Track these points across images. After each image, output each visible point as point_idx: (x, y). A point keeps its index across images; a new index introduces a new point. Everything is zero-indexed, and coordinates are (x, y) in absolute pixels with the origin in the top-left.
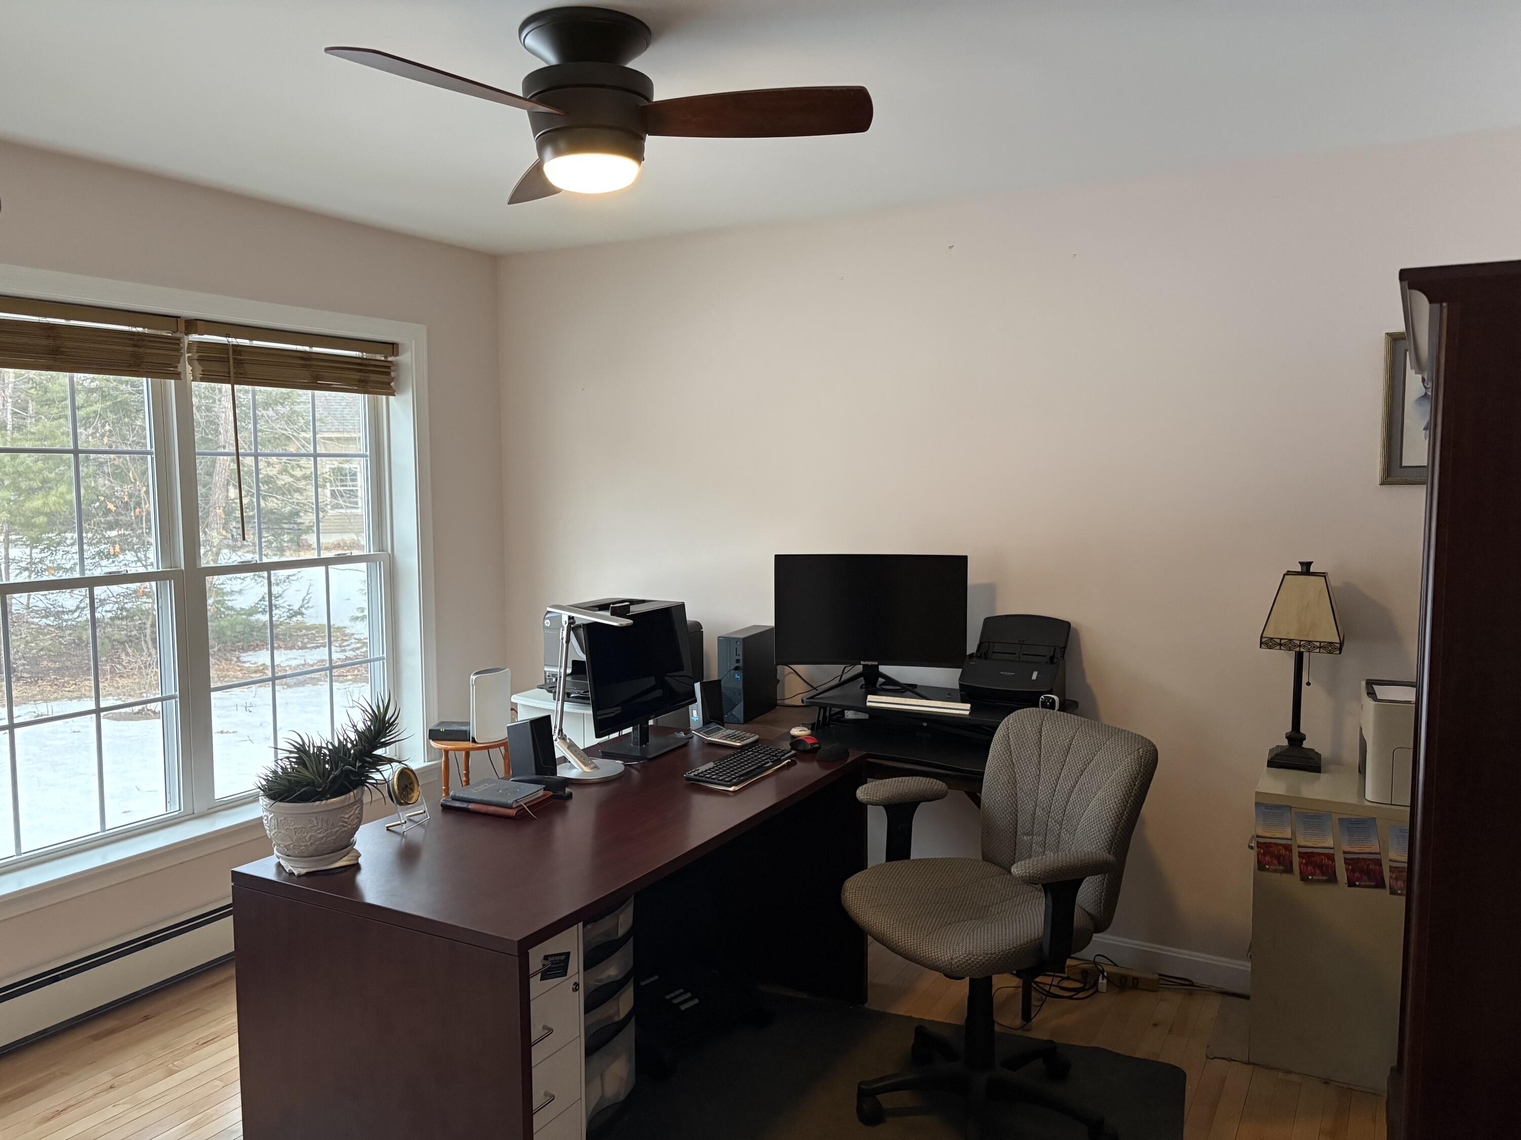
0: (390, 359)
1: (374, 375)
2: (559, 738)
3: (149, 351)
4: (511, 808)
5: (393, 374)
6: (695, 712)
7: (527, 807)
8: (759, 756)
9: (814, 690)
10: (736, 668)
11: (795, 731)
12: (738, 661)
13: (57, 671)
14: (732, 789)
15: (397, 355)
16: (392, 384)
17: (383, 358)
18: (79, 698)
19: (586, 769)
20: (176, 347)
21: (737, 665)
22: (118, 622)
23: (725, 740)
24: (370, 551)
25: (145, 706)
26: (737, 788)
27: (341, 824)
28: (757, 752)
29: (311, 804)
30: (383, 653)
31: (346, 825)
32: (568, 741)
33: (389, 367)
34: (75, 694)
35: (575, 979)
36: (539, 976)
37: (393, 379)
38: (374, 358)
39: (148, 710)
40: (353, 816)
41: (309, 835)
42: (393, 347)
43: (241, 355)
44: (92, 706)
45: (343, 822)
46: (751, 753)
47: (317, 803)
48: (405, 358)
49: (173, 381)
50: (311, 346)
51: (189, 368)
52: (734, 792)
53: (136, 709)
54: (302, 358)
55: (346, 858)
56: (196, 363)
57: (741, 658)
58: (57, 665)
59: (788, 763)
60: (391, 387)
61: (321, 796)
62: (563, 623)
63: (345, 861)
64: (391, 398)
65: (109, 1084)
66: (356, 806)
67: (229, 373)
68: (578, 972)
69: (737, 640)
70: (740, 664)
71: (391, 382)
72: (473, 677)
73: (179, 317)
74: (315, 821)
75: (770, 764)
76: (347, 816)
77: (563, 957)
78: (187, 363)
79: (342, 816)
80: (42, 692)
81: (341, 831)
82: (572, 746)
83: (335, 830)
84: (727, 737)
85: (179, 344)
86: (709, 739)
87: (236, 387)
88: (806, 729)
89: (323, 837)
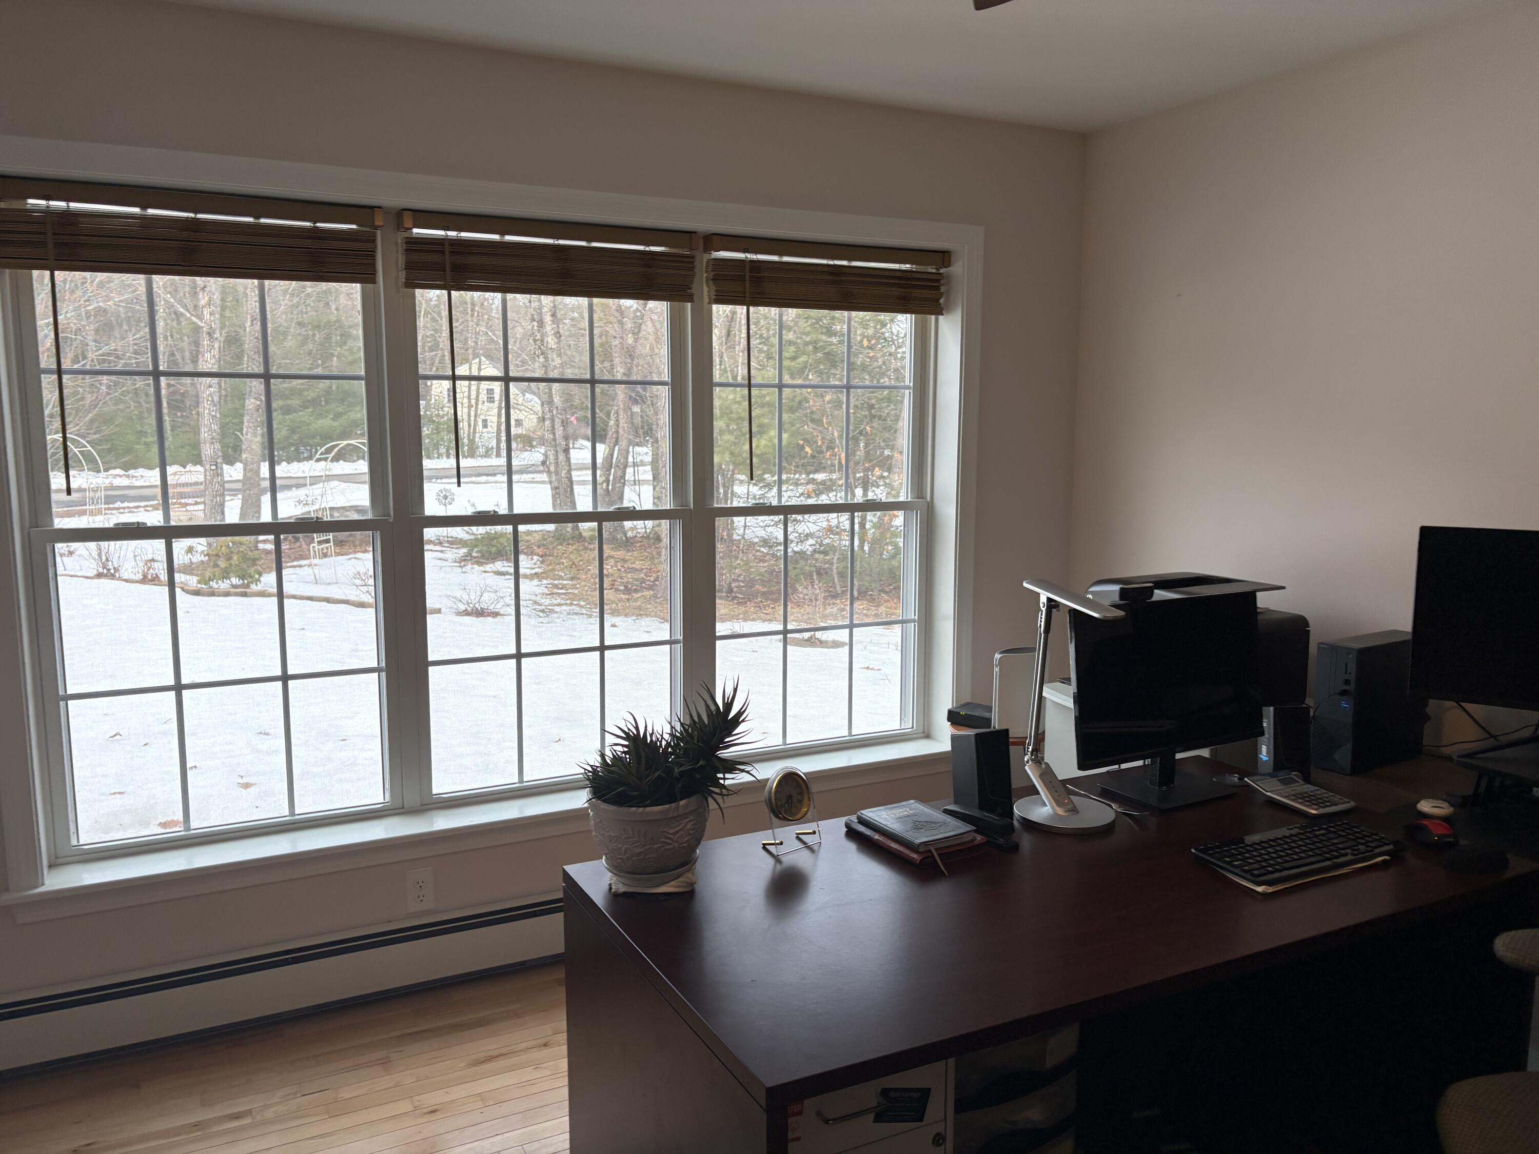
0: (942, 271)
1: (918, 291)
2: (1032, 760)
3: (659, 271)
4: (917, 852)
5: (943, 289)
6: (1264, 748)
7: (938, 855)
8: (1335, 841)
9: (1492, 739)
10: (1343, 693)
11: (1425, 806)
12: (1347, 682)
13: (764, 594)
14: (1260, 889)
15: (949, 265)
16: (942, 301)
17: (934, 271)
18: (770, 620)
19: (1060, 811)
20: (691, 266)
21: (1345, 688)
22: (817, 556)
23: (1294, 800)
24: (907, 498)
25: (812, 633)
26: (1270, 890)
27: (662, 840)
28: (1334, 832)
29: (626, 809)
30: (915, 615)
31: (671, 842)
32: (1043, 766)
33: (938, 281)
34: (768, 617)
35: (939, 1128)
36: (872, 1116)
37: (941, 295)
38: (925, 271)
39: (816, 639)
40: (681, 832)
41: (625, 846)
42: (944, 257)
43: (759, 273)
44: (781, 628)
45: (666, 838)
46: (1323, 832)
47: (634, 809)
48: (957, 269)
49: (689, 304)
50: (850, 260)
51: (706, 289)
52: (1263, 894)
53: (807, 635)
54: (830, 273)
55: (673, 883)
56: (711, 282)
57: (1352, 677)
58: (765, 589)
59: (1383, 861)
60: (940, 304)
61: (640, 802)
62: (1041, 605)
63: (673, 886)
64: (941, 317)
65: (543, 1041)
66: (688, 820)
67: (745, 293)
68: (945, 1119)
69: (1348, 650)
70: (1351, 688)
71: (939, 299)
72: (998, 656)
73: (695, 232)
74: (631, 832)
75: (1350, 857)
76: (672, 831)
77: (916, 1095)
78: (705, 285)
79: (665, 830)
80: (745, 613)
81: (663, 849)
82: (1047, 774)
83: (656, 846)
84: (1297, 797)
85: (693, 263)
86: (1268, 794)
87: (751, 309)
88: (1445, 805)
89: (640, 853)
